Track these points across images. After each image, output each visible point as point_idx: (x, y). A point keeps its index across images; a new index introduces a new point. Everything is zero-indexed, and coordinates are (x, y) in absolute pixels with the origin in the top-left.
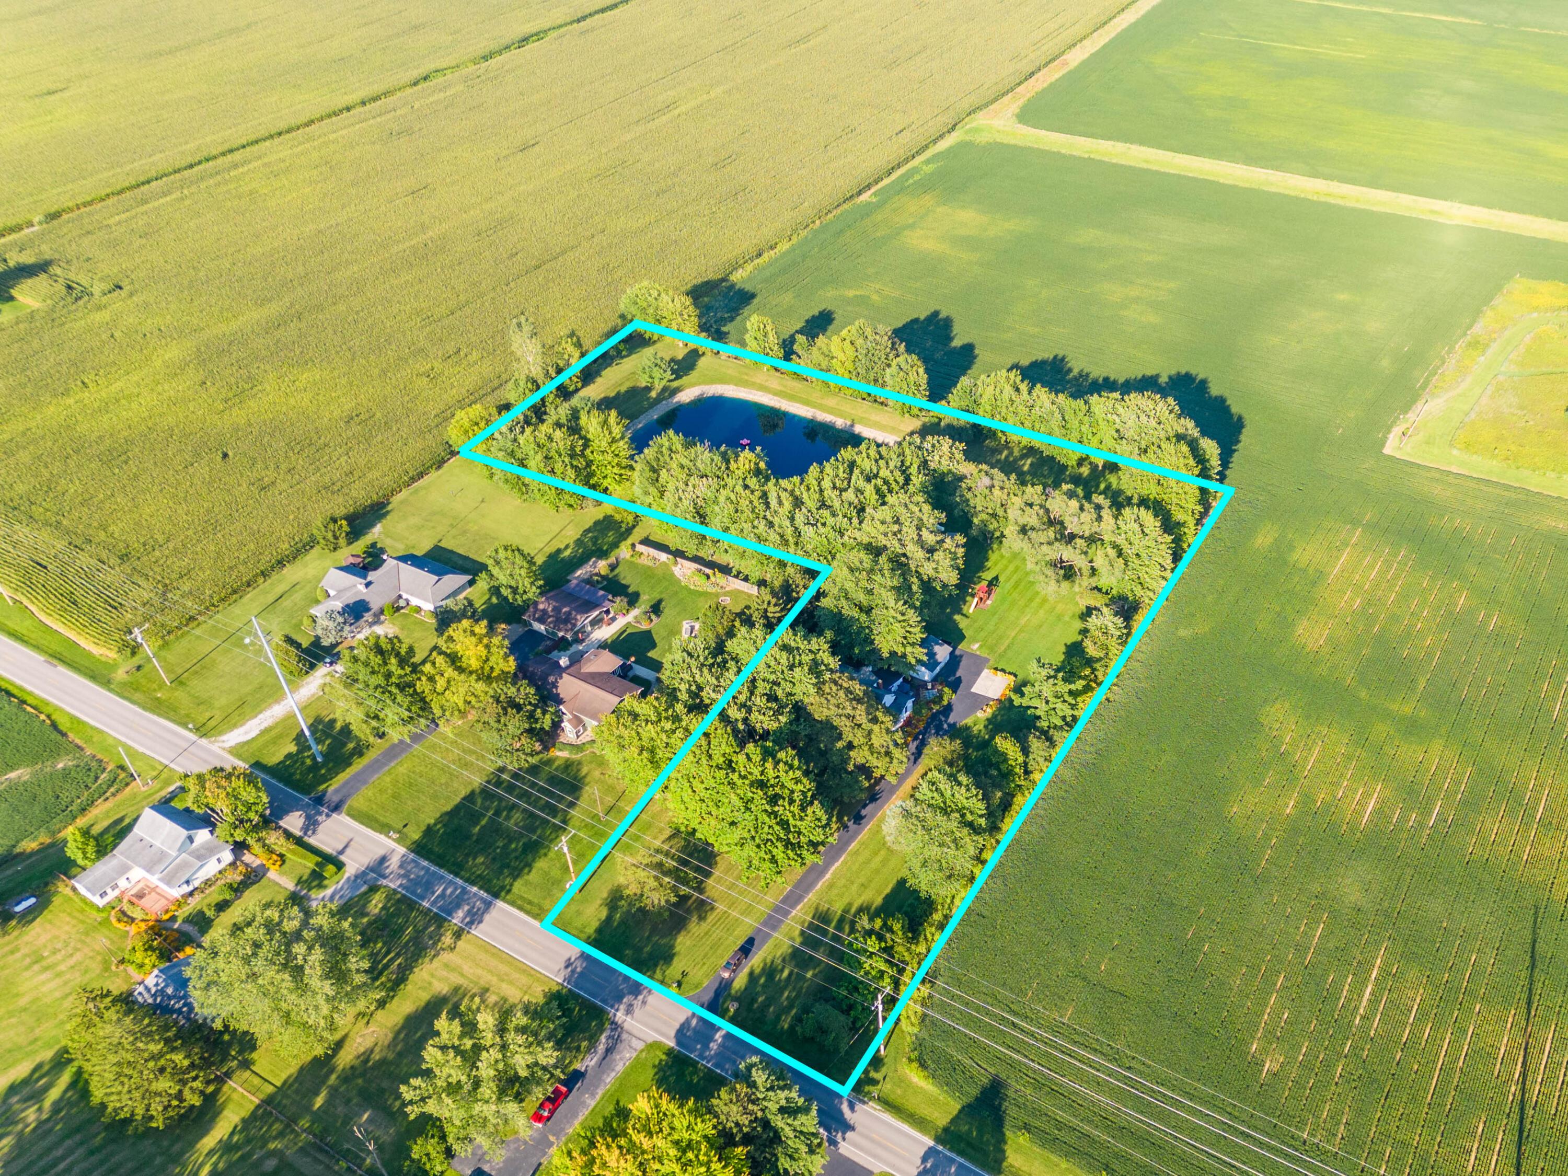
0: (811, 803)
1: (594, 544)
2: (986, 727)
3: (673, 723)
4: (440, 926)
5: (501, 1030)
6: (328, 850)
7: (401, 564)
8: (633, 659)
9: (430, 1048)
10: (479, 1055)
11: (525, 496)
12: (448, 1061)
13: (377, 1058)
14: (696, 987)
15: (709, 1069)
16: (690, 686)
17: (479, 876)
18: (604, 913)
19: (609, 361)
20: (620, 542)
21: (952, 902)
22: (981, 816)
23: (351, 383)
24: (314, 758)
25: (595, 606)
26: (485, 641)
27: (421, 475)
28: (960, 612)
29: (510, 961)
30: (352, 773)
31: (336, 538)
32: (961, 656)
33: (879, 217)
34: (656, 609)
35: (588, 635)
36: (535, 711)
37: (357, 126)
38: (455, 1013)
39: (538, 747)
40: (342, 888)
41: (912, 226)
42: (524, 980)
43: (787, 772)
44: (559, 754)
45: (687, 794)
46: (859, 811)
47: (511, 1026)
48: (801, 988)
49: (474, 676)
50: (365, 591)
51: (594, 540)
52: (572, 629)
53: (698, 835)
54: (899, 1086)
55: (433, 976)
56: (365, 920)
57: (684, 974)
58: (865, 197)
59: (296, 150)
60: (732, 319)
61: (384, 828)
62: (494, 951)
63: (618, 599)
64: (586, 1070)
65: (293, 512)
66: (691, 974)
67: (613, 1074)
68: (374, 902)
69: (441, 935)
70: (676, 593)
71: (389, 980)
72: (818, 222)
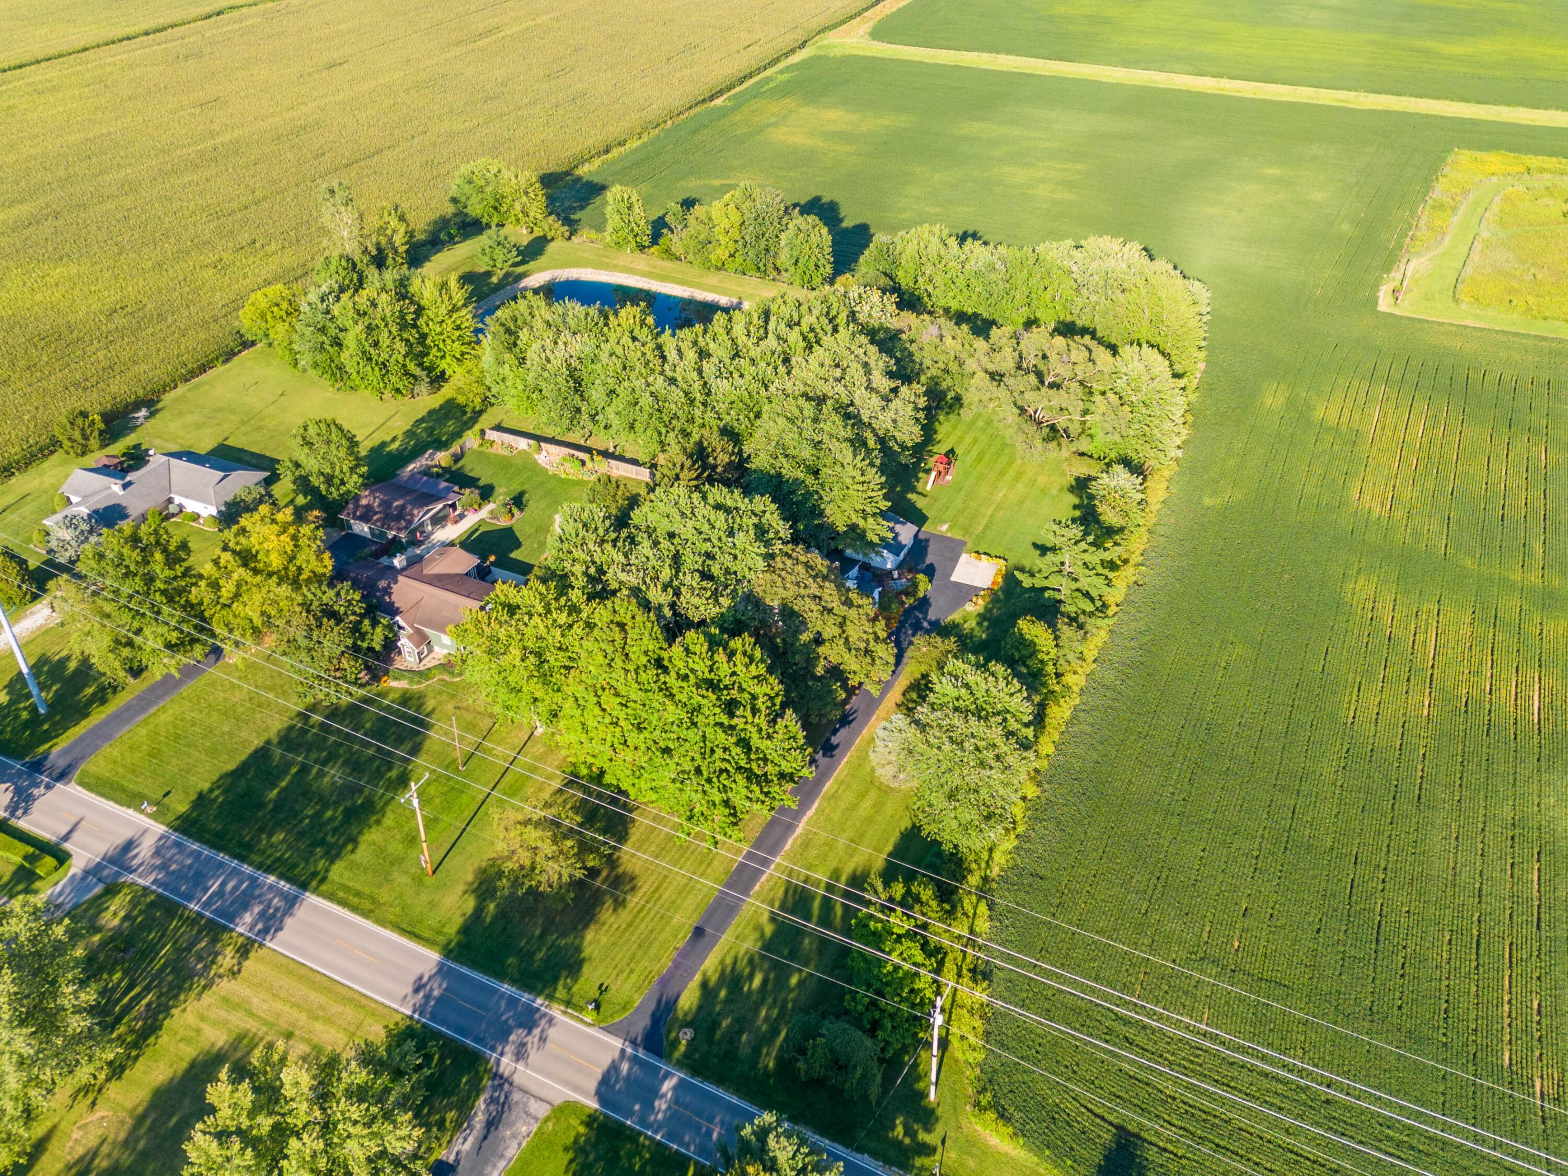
0: (781, 715)
1: (430, 434)
2: (979, 624)
3: (569, 614)
4: (215, 940)
5: (322, 1097)
6: (46, 835)
7: (174, 461)
8: (492, 558)
9: (198, 1137)
10: (283, 1145)
11: (338, 386)
12: (228, 1159)
13: (105, 1164)
14: (624, 1008)
15: (659, 1143)
16: (588, 568)
17: (279, 859)
18: (470, 904)
19: (439, 247)
20: (463, 431)
21: (990, 857)
22: (1027, 725)
23: (116, 277)
24: (34, 709)
25: (436, 498)
26: (291, 530)
27: (203, 369)
28: (914, 490)
29: (328, 986)
30: (91, 726)
31: (86, 438)
32: (927, 540)
33: (737, 117)
34: (518, 501)
35: (428, 537)
36: (360, 622)
37: (139, 52)
38: (241, 1072)
39: (364, 677)
40: (61, 893)
41: (776, 125)
42: (350, 1014)
43: (747, 666)
44: (394, 684)
45: (592, 715)
46: (829, 739)
47: (339, 1089)
48: (785, 1001)
49: (275, 578)
50: (121, 493)
51: (430, 431)
52: (406, 528)
53: (608, 779)
54: (970, 1154)
55: (203, 1018)
56: (96, 938)
57: (603, 989)
58: (719, 102)
59: (65, 72)
60: (582, 208)
61: (133, 799)
62: (302, 971)
63: (467, 491)
64: (457, 1161)
65: (29, 411)
66: (613, 988)
67: (502, 1164)
68: (112, 908)
69: (217, 954)
70: (543, 483)
71: (132, 1031)
72: (669, 122)
